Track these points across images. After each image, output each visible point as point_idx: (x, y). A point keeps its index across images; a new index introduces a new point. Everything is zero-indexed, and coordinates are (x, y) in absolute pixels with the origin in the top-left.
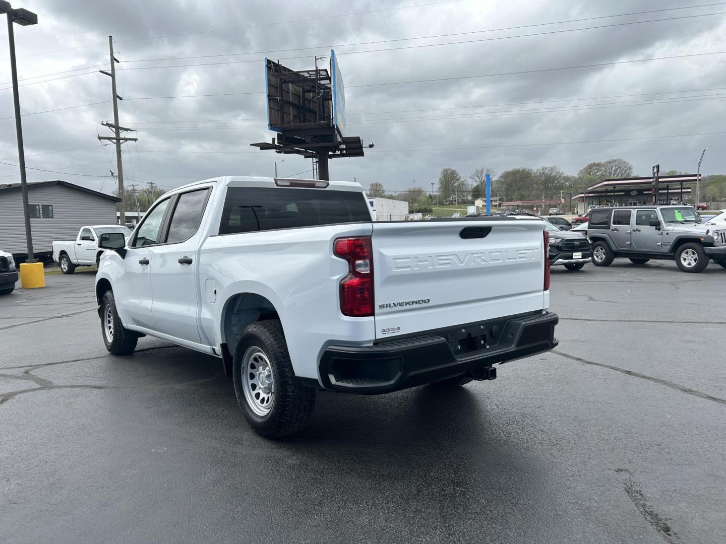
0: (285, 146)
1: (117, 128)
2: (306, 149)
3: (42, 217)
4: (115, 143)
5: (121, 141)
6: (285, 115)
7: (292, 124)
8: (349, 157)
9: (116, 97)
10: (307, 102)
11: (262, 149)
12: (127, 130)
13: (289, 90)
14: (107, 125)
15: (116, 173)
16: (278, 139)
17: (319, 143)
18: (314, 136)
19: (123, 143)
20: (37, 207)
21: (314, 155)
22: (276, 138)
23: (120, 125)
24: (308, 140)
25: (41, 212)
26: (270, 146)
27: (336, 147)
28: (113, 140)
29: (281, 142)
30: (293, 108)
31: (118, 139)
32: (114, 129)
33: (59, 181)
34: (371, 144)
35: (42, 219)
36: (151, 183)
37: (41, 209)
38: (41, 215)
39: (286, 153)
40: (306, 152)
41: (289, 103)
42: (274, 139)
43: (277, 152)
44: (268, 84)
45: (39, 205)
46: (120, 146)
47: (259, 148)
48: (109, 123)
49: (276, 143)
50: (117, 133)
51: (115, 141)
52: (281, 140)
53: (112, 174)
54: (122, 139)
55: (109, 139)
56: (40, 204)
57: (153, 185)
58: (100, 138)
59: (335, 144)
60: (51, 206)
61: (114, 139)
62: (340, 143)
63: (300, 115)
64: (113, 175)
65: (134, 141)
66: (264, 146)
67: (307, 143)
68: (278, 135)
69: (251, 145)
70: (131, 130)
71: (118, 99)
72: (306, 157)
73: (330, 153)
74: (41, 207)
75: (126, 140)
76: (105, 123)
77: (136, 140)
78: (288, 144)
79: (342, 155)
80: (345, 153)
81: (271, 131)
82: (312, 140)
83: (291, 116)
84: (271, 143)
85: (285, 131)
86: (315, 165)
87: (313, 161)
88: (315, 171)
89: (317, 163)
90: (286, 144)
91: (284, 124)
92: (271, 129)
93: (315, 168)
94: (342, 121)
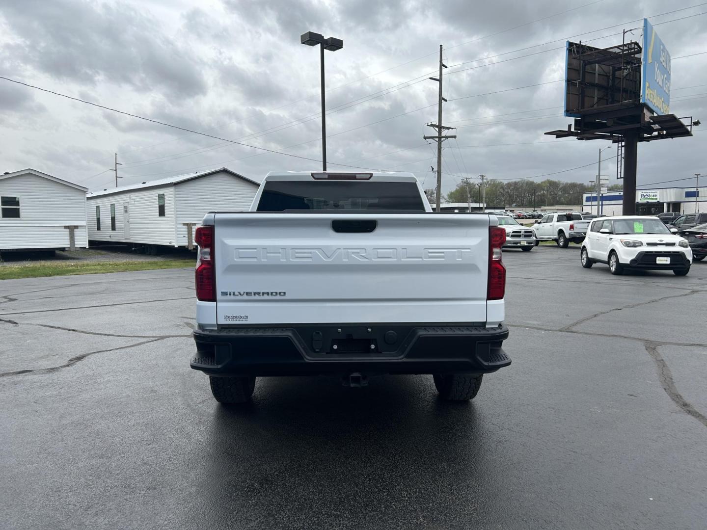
0: (583, 132)
1: (440, 127)
2: (612, 133)
4: (437, 141)
6: (586, 99)
7: (595, 106)
8: (672, 138)
9: (441, 99)
10: (617, 81)
11: (558, 137)
12: (448, 128)
13: (595, 71)
14: (432, 125)
15: (436, 169)
16: (576, 125)
17: (625, 125)
18: (619, 119)
19: (444, 140)
21: (620, 139)
22: (573, 123)
23: (442, 125)
24: (611, 122)
26: (567, 133)
27: (648, 129)
28: (435, 139)
29: (579, 128)
30: (599, 90)
31: (440, 137)
32: (437, 129)
34: (696, 121)
36: (483, 176)
39: (588, 139)
40: (612, 136)
41: (593, 85)
42: (570, 126)
43: (579, 139)
44: (568, 68)
46: (441, 143)
47: (555, 136)
48: (433, 123)
49: (573, 130)
50: (440, 132)
51: (437, 139)
52: (579, 126)
53: (433, 169)
54: (443, 137)
55: (433, 138)
57: (485, 178)
58: (425, 138)
59: (644, 125)
61: (436, 137)
62: (651, 123)
63: (607, 96)
64: (434, 170)
66: (560, 134)
67: (609, 127)
68: (576, 120)
69: (545, 134)
70: (452, 129)
71: (443, 101)
72: (614, 142)
73: (646, 135)
75: (447, 137)
76: (429, 124)
77: (455, 137)
78: (587, 129)
79: (660, 137)
80: (665, 133)
81: (567, 117)
82: (614, 123)
83: (596, 99)
84: (567, 130)
85: (583, 116)
86: (620, 151)
87: (618, 147)
88: (620, 157)
89: (623, 148)
90: (585, 130)
91: (584, 108)
92: (567, 115)
93: (620, 153)
94: (659, 98)
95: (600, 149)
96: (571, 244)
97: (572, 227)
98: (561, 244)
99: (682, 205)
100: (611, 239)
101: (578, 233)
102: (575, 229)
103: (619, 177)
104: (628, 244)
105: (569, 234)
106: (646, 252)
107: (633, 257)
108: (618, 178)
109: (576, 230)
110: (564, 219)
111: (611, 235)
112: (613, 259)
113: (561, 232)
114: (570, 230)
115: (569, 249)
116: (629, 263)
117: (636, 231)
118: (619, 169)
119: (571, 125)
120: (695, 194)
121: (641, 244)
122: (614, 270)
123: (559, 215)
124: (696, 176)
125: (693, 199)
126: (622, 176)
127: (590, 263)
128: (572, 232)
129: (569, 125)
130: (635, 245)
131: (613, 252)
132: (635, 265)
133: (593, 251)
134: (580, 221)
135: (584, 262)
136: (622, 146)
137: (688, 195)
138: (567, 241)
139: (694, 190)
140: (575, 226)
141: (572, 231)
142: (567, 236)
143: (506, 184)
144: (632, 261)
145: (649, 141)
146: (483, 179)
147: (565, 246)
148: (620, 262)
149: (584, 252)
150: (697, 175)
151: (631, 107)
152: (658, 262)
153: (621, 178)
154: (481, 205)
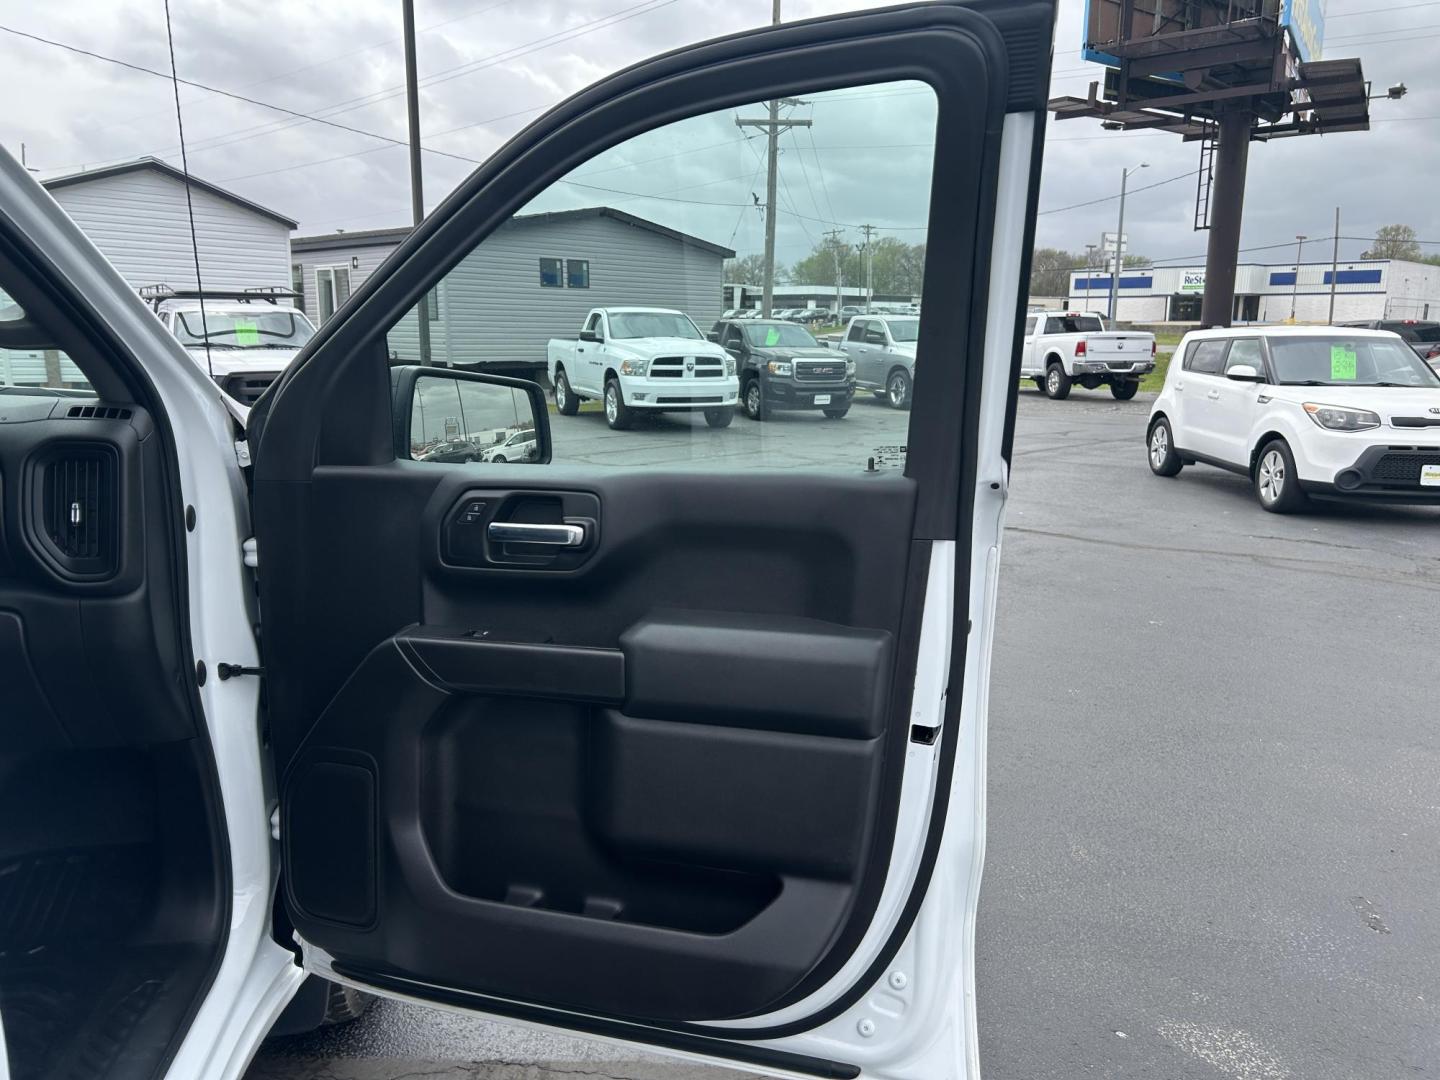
0: (1125, 104)
2: (1188, 112)
3: (566, 286)
4: (766, 133)
5: (780, 128)
6: (1137, 16)
7: (1155, 38)
11: (1061, 115)
12: (794, 102)
15: (763, 200)
16: (1107, 86)
17: (1225, 88)
18: (1217, 71)
19: (783, 131)
20: (558, 264)
21: (1209, 130)
22: (1102, 80)
24: (1193, 81)
25: (565, 275)
26: (1083, 106)
27: (1279, 102)
28: (763, 127)
29: (1115, 93)
31: (774, 123)
32: (767, 102)
33: (605, 209)
34: (1398, 85)
35: (565, 290)
36: (868, 227)
37: (565, 270)
38: (565, 281)
39: (1129, 126)
40: (1187, 120)
42: (1094, 87)
43: (1108, 127)
45: (561, 261)
46: (776, 137)
47: (1054, 114)
49: (1100, 97)
50: (774, 111)
51: (767, 128)
52: (1116, 88)
53: (757, 200)
54: (782, 123)
55: (757, 123)
56: (565, 259)
57: (872, 231)
58: (739, 123)
59: (1275, 89)
60: (587, 262)
61: (764, 122)
62: (1294, 85)
63: (1184, 15)
64: (759, 202)
65: (806, 127)
66: (1067, 109)
67: (1192, 92)
68: (1109, 74)
70: (803, 104)
72: (1188, 138)
73: (1263, 123)
74: (565, 264)
75: (790, 124)
77: (809, 124)
78: (1132, 97)
79: (1299, 127)
80: (1308, 119)
81: (1088, 62)
82: (1203, 81)
83: (1157, 20)
84: (1086, 98)
85: (1127, 61)
86: (1206, 159)
87: (1203, 148)
88: (1205, 174)
89: (1215, 152)
90: (1127, 100)
91: (1129, 38)
92: (1089, 58)
93: (1206, 165)
94: (1310, 24)
95: (1125, 170)
96: (1077, 389)
97: (1081, 348)
98: (1053, 389)
99: (1263, 300)
100: (1263, 399)
101: (1095, 364)
102: (1088, 352)
103: (1200, 224)
104: (1326, 420)
105: (1075, 365)
106: (1391, 448)
107: (1348, 462)
108: (1196, 228)
109: (1090, 357)
110: (1060, 330)
111: (1263, 385)
112: (1272, 464)
113: (1053, 359)
114: (1076, 355)
115: (1073, 403)
116: (1331, 480)
117: (1335, 375)
118: (1202, 204)
119: (1097, 83)
120: (1290, 279)
121: (1375, 420)
122: (1274, 499)
123: (1049, 319)
124: (1299, 241)
125: (1289, 289)
126: (1208, 224)
127: (1176, 463)
128: (1081, 359)
129: (1091, 84)
130: (1351, 424)
131: (1271, 441)
132: (1352, 488)
133: (1189, 428)
134: (1100, 333)
135: (1159, 459)
136: (1212, 149)
137: (1277, 279)
138: (1067, 382)
139: (1288, 270)
140: (1089, 345)
141: (1083, 359)
142: (1069, 370)
143: (914, 249)
144: (1345, 476)
145: (1264, 140)
146: (868, 234)
147: (1063, 395)
148: (1300, 477)
149: (1159, 430)
150: (1301, 238)
151: (1250, 38)
152: (1424, 481)
153: (1206, 227)
154: (864, 292)
